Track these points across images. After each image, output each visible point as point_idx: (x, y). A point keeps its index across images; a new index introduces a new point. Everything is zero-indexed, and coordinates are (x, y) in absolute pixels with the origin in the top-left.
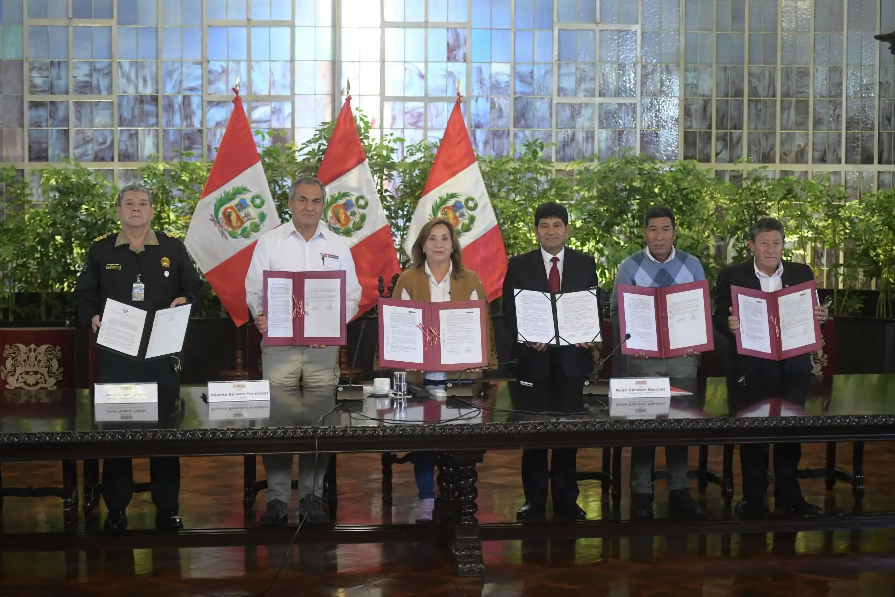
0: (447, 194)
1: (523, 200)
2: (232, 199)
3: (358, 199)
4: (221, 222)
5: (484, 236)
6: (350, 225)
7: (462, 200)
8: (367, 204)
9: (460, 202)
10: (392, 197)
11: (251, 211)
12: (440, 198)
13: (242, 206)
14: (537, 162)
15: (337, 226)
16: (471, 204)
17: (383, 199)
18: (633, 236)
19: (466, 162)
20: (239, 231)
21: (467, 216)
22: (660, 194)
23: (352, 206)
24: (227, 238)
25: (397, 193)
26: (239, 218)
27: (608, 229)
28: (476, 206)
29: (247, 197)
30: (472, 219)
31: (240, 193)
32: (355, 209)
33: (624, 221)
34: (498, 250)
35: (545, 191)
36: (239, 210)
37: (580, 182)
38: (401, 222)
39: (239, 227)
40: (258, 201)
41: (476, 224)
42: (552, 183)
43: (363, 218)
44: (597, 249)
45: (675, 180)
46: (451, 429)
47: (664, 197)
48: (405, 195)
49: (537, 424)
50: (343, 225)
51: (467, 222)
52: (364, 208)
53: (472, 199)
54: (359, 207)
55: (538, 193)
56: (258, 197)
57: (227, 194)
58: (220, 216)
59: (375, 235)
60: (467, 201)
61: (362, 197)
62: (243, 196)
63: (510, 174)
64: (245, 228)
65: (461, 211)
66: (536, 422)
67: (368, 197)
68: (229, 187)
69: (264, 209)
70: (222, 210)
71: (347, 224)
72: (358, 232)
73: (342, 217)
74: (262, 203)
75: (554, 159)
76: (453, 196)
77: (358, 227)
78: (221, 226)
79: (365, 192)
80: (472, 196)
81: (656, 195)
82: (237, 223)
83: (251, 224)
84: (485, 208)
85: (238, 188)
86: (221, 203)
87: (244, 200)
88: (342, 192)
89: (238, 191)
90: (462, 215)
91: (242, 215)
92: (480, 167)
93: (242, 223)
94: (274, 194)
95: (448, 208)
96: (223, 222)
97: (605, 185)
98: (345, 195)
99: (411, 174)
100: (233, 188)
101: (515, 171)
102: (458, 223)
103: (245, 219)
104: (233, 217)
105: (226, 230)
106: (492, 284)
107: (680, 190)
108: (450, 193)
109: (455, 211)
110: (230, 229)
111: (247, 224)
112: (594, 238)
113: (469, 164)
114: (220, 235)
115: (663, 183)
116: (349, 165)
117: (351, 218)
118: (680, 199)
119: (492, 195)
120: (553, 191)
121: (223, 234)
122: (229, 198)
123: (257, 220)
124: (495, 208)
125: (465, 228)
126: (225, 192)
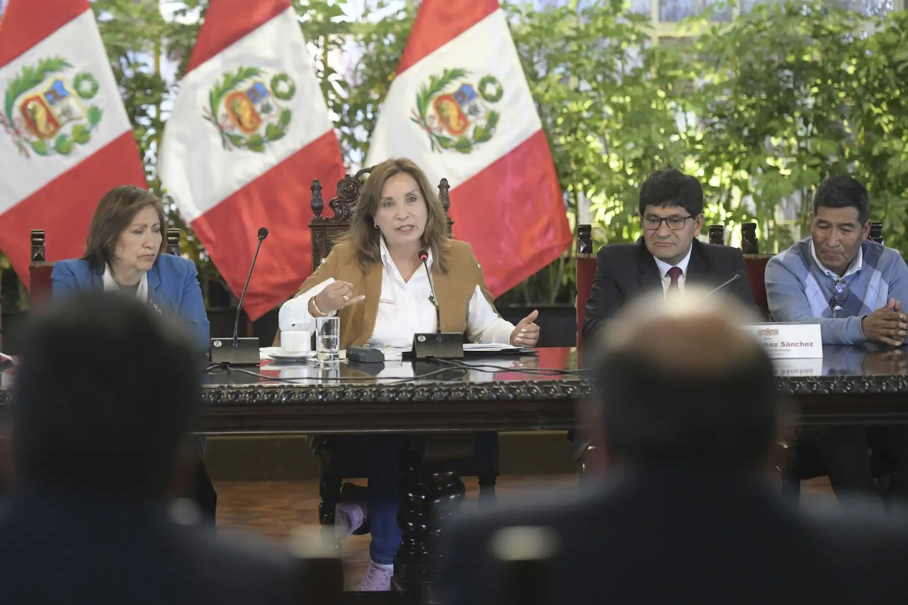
0: (446, 71)
1: (594, 89)
2: (37, 81)
3: (275, 81)
4: (17, 124)
5: (514, 151)
6: (262, 131)
7: (474, 81)
8: (292, 90)
9: (469, 86)
10: (343, 84)
11: (75, 104)
12: (432, 78)
13: (56, 94)
14: (620, 19)
15: (237, 132)
16: (491, 90)
17: (326, 87)
18: (803, 154)
19: (481, 8)
20: (52, 142)
21: (483, 113)
22: (856, 76)
23: (264, 93)
24: (28, 155)
25: (354, 78)
26: (50, 118)
27: (755, 141)
28: (500, 93)
29: (67, 77)
30: (493, 119)
31: (52, 70)
32: (271, 100)
33: (785, 125)
34: (543, 177)
35: (637, 74)
36: (52, 103)
37: (703, 56)
38: (360, 133)
39: (52, 134)
40: (86, 86)
41: (500, 126)
42: (649, 58)
43: (286, 117)
44: (735, 182)
45: (886, 48)
46: (410, 392)
47: (864, 81)
48: (371, 82)
49: (568, 383)
50: (247, 130)
51: (482, 123)
52: (288, 96)
53: (492, 80)
54: (279, 96)
55: (625, 78)
56: (87, 77)
57: (28, 72)
58: (16, 113)
59: (309, 150)
60: (483, 83)
61: (284, 77)
62: (58, 75)
63: (568, 39)
64: (63, 138)
65: (472, 103)
66: (565, 381)
67: (295, 76)
68: (32, 58)
69: (98, 100)
70: (19, 102)
71: (254, 129)
72: (277, 144)
73: (246, 116)
74: (95, 89)
75: (655, 15)
76: (455, 74)
77: (276, 134)
78: (17, 133)
79: (289, 68)
80: (493, 74)
81: (848, 77)
82: (47, 127)
83: (75, 128)
84: (516, 97)
85: (49, 62)
86: (17, 88)
87: (59, 83)
88: (246, 66)
89: (49, 67)
90: (474, 111)
91: (57, 111)
92: (509, 24)
93: (57, 126)
94: (119, 76)
95: (447, 97)
96: (22, 125)
97: (749, 56)
98: (251, 73)
99: (379, 41)
100: (40, 61)
101: (580, 35)
102: (466, 124)
103: (63, 119)
104: (41, 116)
105: (27, 140)
106: (532, 242)
107: (893, 65)
108: (450, 68)
109: (461, 103)
110: (34, 139)
111: (67, 129)
112: (731, 159)
113: (486, 13)
114: (16, 149)
115: (861, 56)
116: (257, 16)
117: (263, 116)
118: (893, 84)
119: (532, 77)
120: (652, 74)
121: (21, 148)
122: (32, 79)
123: (85, 122)
124: (537, 98)
125: (480, 134)
126: (24, 68)
